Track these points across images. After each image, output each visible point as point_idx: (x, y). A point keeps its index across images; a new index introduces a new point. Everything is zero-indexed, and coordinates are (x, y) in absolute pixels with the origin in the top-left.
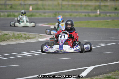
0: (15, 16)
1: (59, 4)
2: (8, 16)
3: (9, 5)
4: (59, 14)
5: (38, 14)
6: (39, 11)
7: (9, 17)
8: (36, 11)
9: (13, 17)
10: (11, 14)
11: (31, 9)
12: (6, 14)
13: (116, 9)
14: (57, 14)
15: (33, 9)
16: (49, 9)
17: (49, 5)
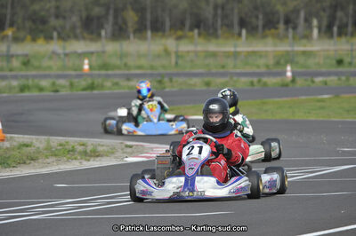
0: (41, 89)
1: (167, 52)
2: (22, 89)
3: (17, 56)
4: (171, 81)
5: (108, 84)
6: (110, 72)
7: (26, 94)
8: (103, 72)
9: (35, 93)
10: (30, 82)
11: (86, 67)
12: (15, 83)
13: (340, 62)
14: (166, 80)
15: (91, 68)
16: (140, 67)
17: (140, 56)
